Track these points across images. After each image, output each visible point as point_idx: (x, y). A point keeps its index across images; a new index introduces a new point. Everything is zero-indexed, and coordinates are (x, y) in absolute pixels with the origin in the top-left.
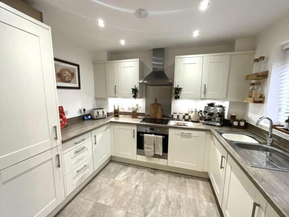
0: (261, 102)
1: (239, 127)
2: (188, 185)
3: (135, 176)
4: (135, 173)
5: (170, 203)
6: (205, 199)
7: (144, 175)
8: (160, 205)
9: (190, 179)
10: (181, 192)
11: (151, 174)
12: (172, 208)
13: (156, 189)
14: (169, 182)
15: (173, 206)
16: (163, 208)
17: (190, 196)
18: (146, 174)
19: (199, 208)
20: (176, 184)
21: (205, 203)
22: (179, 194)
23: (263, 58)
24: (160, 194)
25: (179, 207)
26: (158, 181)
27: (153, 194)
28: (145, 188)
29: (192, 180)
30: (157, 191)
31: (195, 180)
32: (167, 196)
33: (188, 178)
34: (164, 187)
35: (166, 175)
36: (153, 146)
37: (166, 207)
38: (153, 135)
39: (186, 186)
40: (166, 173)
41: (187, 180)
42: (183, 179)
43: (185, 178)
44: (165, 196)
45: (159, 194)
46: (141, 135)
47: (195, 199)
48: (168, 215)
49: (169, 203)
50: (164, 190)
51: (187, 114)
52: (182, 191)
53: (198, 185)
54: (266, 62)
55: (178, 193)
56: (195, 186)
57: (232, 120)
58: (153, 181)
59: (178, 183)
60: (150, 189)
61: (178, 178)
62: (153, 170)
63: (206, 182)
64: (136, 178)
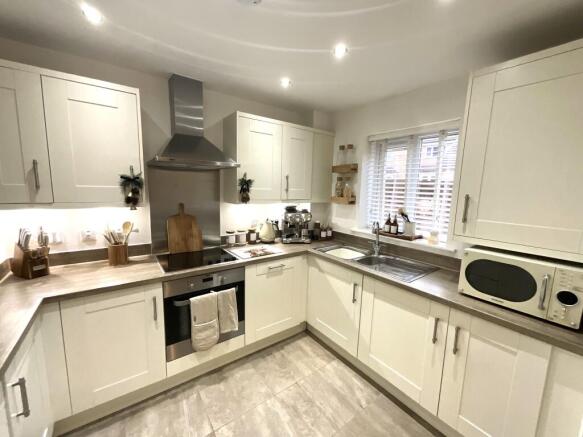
0: (353, 203)
1: (327, 239)
2: (291, 357)
3: (185, 419)
4: (178, 414)
5: (295, 409)
6: (324, 363)
7: (206, 400)
8: (287, 428)
9: (286, 347)
10: (293, 378)
11: (217, 386)
12: (306, 412)
13: (255, 405)
14: (263, 375)
15: (304, 409)
16: (296, 427)
17: (307, 372)
18: (206, 393)
19: (329, 381)
20: (276, 371)
21: (328, 367)
22: (293, 382)
23: (351, 147)
24: (269, 408)
25: (310, 401)
26: (243, 388)
27: (258, 420)
28: (233, 424)
29: (289, 348)
30: (260, 409)
31: (293, 344)
32: (282, 402)
33: (282, 348)
34: (263, 390)
35: (245, 366)
36: (215, 321)
37: (298, 420)
38: (213, 294)
39: (290, 362)
40: (243, 364)
41: (282, 351)
42: (277, 355)
43: (278, 350)
44: (278, 404)
45: (268, 410)
46: (178, 304)
47: (316, 372)
48: (310, 430)
49: (295, 412)
50: (269, 396)
51: (252, 232)
52: (292, 373)
53: (301, 349)
54: (354, 152)
55: (291, 382)
56: (300, 352)
57: (317, 230)
58: (235, 395)
59: (277, 367)
60: (243, 417)
61: (269, 358)
62: (215, 375)
63: (306, 338)
64: (192, 422)
